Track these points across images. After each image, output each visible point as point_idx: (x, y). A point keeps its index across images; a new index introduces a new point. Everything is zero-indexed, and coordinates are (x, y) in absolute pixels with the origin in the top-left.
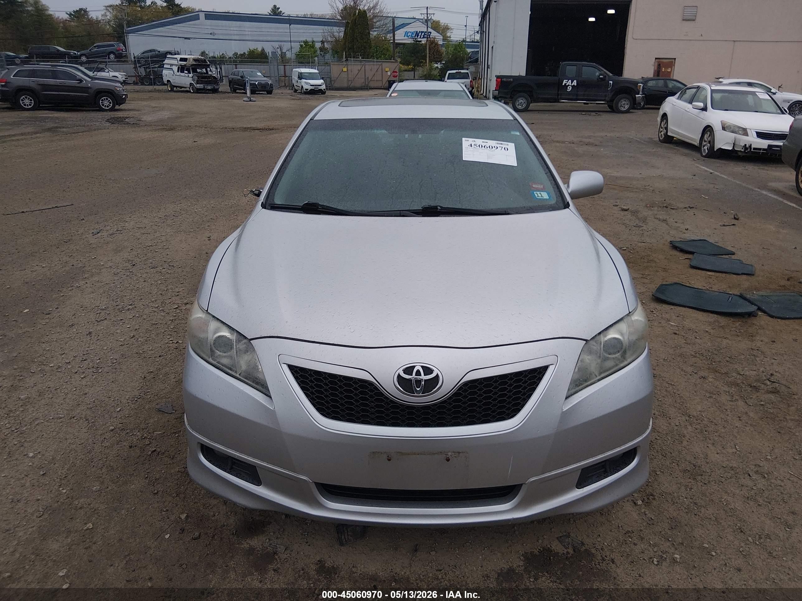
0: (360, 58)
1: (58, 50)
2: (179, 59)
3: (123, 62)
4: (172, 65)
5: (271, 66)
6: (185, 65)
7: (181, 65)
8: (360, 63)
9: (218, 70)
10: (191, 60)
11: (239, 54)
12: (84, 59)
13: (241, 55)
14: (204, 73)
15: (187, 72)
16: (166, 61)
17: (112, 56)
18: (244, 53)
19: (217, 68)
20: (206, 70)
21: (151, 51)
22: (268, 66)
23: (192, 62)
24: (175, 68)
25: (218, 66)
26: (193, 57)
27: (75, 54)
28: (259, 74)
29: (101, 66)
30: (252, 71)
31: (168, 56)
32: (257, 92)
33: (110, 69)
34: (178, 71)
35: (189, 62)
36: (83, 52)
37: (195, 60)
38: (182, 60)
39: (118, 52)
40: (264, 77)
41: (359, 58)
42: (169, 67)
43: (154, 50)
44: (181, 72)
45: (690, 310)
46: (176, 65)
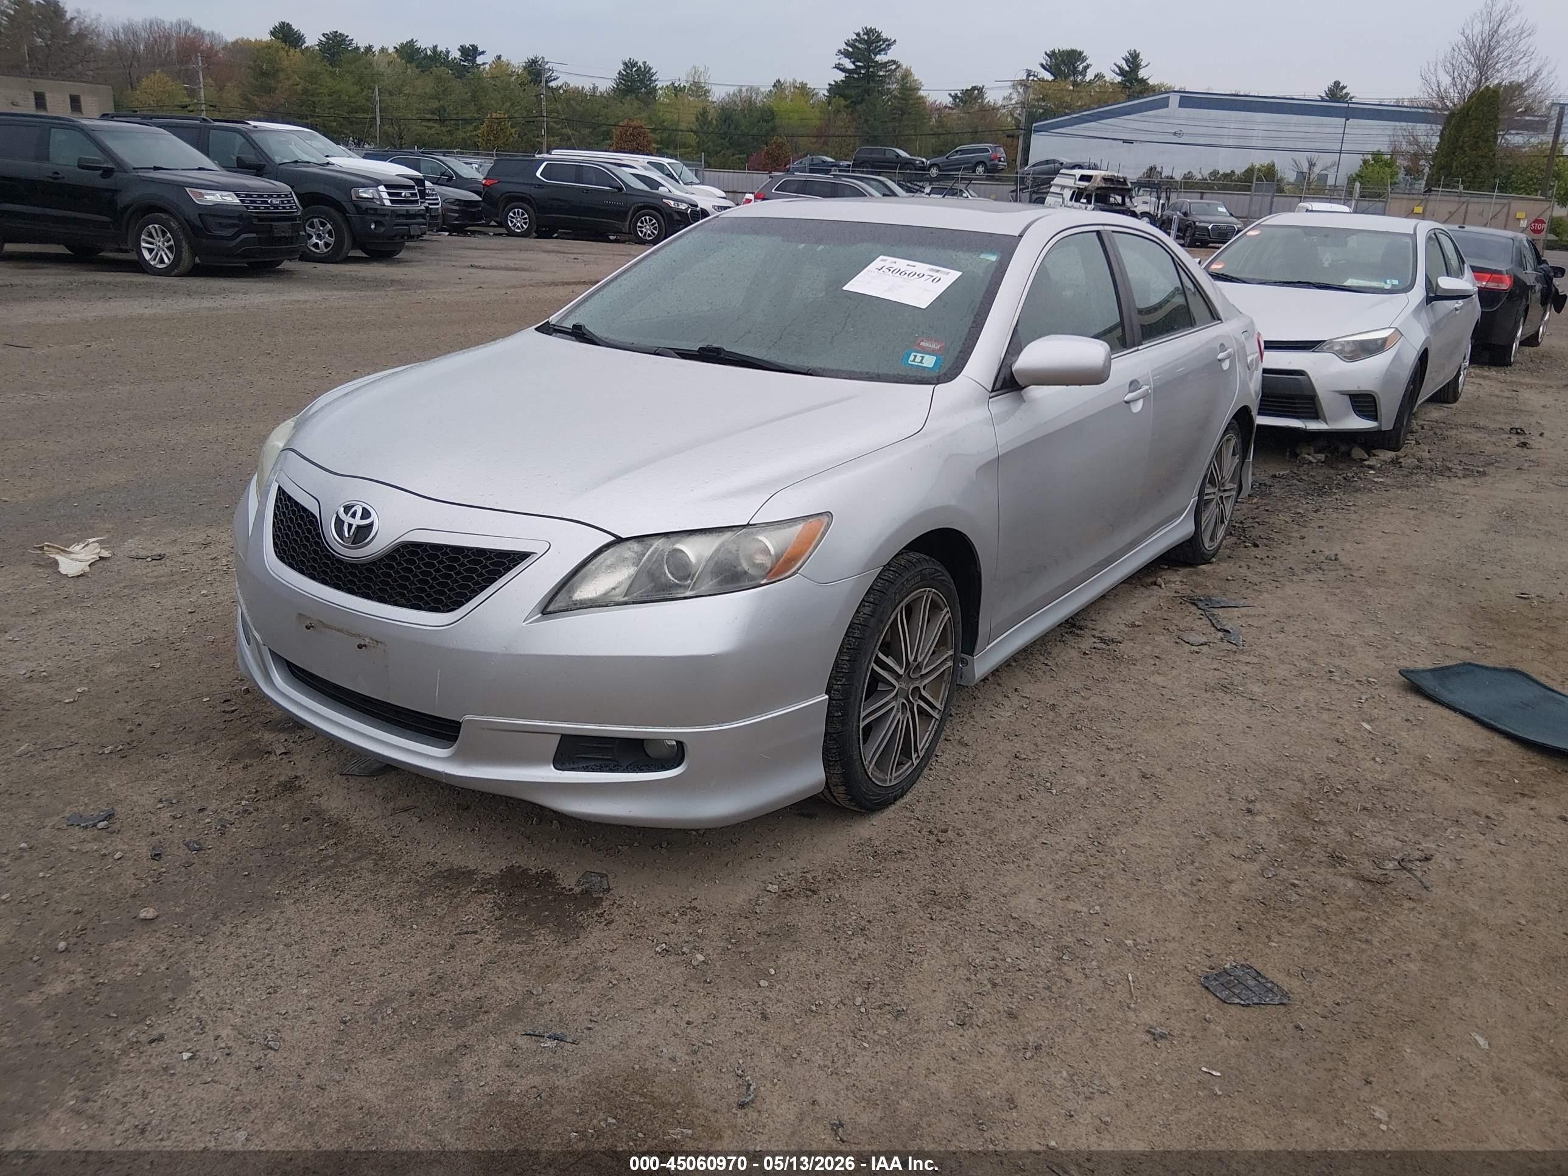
0: (1461, 187)
1: (898, 156)
2: (1078, 177)
3: (997, 180)
4: (1063, 187)
5: (1255, 198)
6: (1086, 188)
7: (1078, 188)
8: (1457, 199)
9: (1162, 202)
10: (1099, 179)
11: (1221, 173)
12: (934, 172)
13: (1226, 176)
14: (1118, 204)
15: (1085, 201)
16: (1058, 180)
17: (980, 169)
18: (1233, 172)
19: (1159, 198)
20: (1123, 200)
21: (1047, 162)
22: (1248, 197)
23: (1098, 183)
24: (1068, 193)
25: (1163, 195)
26: (1103, 173)
27: (923, 162)
28: (1222, 209)
29: (961, 186)
30: (1208, 204)
31: (1061, 171)
32: (1211, 245)
33: (971, 192)
34: (1071, 199)
35: (1095, 182)
36: (934, 160)
37: (1105, 179)
38: (1083, 178)
39: (993, 162)
40: (1231, 215)
41: (1458, 187)
42: (1058, 190)
43: (1054, 161)
44: (1076, 201)
45: (1461, 718)
46: (1071, 188)
